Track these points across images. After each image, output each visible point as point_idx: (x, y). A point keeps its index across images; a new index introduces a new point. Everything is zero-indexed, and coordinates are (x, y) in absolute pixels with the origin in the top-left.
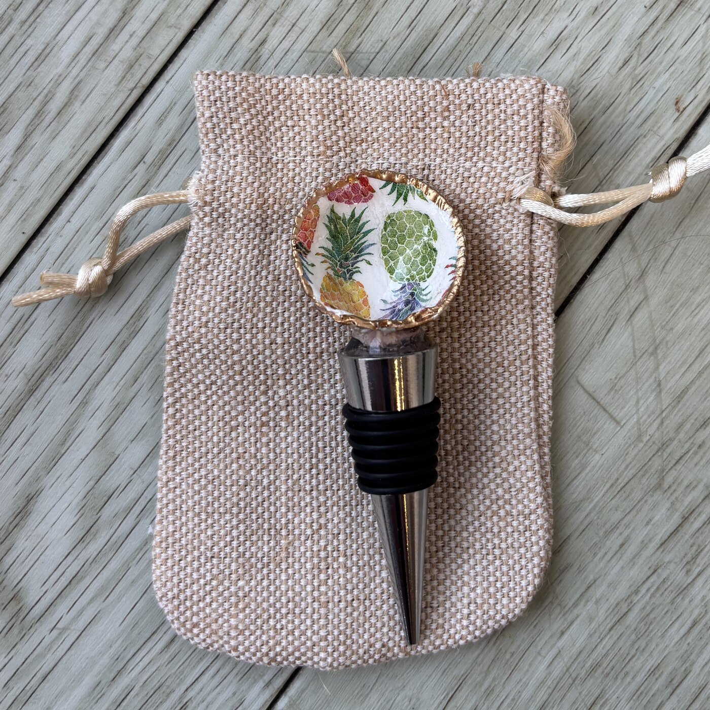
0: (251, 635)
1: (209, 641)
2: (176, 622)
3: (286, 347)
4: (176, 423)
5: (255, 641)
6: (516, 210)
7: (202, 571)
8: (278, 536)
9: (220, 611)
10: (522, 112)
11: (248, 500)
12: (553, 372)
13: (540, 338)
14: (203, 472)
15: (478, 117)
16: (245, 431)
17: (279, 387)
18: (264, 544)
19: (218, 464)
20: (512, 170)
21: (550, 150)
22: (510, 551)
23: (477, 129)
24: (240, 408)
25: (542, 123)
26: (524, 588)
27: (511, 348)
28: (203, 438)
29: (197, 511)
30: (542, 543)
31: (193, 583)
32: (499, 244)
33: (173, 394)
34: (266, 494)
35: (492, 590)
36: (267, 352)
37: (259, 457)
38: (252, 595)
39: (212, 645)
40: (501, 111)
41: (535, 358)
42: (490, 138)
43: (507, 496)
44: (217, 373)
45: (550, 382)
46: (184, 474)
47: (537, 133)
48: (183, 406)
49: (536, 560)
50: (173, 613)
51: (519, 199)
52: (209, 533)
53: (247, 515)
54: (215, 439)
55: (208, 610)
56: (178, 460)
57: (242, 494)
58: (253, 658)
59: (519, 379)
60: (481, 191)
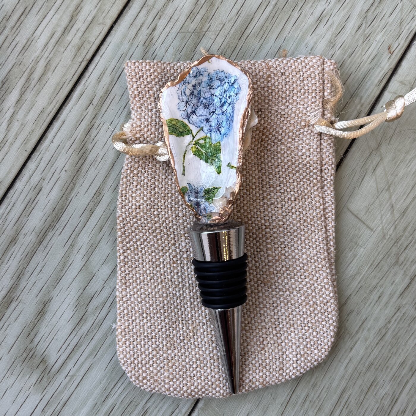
0: (177, 381)
1: (152, 386)
2: (133, 377)
3: (185, 218)
4: (125, 264)
5: (179, 384)
6: (312, 132)
7: (147, 346)
8: (187, 324)
9: (159, 369)
10: (313, 76)
11: (169, 305)
12: (335, 223)
13: (327, 205)
14: (143, 291)
15: (287, 80)
16: (164, 267)
17: (182, 241)
18: (180, 329)
19: (151, 286)
20: (309, 109)
21: (329, 97)
22: (317, 324)
23: (288, 86)
24: (161, 254)
25: (324, 81)
26: (326, 343)
27: (311, 211)
28: (141, 272)
29: (141, 313)
30: (334, 318)
31: (142, 354)
32: (303, 152)
33: (122, 248)
34: (178, 301)
35: (309, 346)
36: (174, 222)
37: (173, 281)
38: (176, 358)
39: (154, 389)
40: (300, 75)
41: (325, 216)
42: (295, 91)
43: (313, 294)
44: (147, 235)
45: (334, 229)
46: (132, 293)
47: (321, 87)
48: (128, 254)
49: (332, 328)
50: (131, 372)
51: (314, 125)
52: (149, 324)
53: (169, 313)
54: (148, 272)
55: (151, 369)
56: (128, 285)
57: (166, 302)
58: (178, 394)
59: (316, 228)
60: (292, 122)
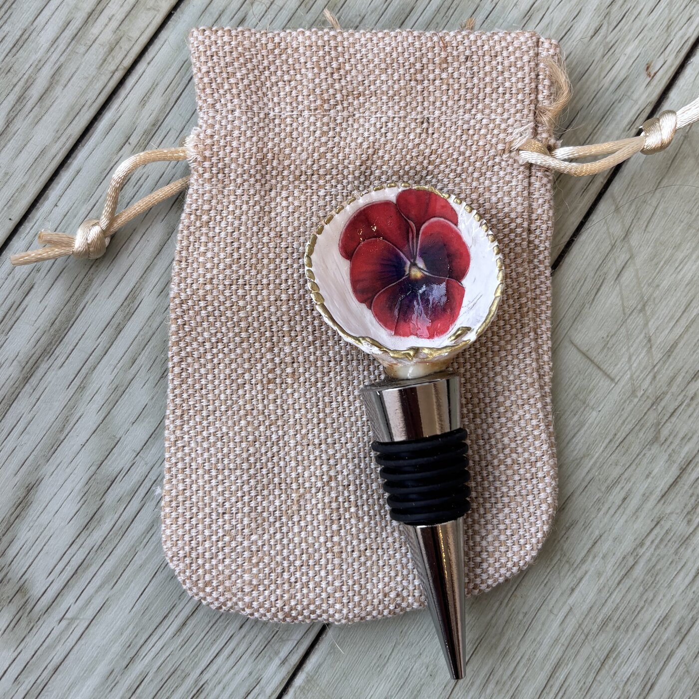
0: (265, 590)
1: (222, 599)
2: (187, 581)
3: (291, 303)
4: (182, 382)
5: (269, 596)
6: (515, 161)
7: (214, 527)
8: (289, 490)
9: (233, 567)
10: (519, 64)
11: (258, 455)
12: (552, 324)
13: (538, 291)
14: (212, 430)
15: (475, 69)
16: (252, 389)
17: (285, 344)
18: (275, 498)
20: (510, 121)
21: (546, 103)
22: (519, 499)
23: (475, 80)
24: (246, 366)
25: (538, 75)
26: (534, 535)
28: (210, 396)
29: (207, 468)
30: (549, 490)
31: (205, 541)
32: (499, 196)
33: (178, 353)
34: (275, 449)
35: (502, 538)
36: (273, 309)
37: (266, 414)
38: (265, 549)
39: (224, 604)
40: (498, 63)
41: (534, 311)
42: (488, 90)
43: (513, 445)
44: (223, 331)
45: (549, 333)
46: (192, 433)
47: (533, 85)
48: (188, 365)
49: (544, 507)
50: (185, 572)
51: (519, 150)
52: (220, 489)
53: (257, 470)
54: (223, 397)
55: (221, 567)
56: (185, 419)
58: (267, 614)
59: (519, 331)
60: (481, 143)
